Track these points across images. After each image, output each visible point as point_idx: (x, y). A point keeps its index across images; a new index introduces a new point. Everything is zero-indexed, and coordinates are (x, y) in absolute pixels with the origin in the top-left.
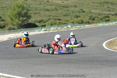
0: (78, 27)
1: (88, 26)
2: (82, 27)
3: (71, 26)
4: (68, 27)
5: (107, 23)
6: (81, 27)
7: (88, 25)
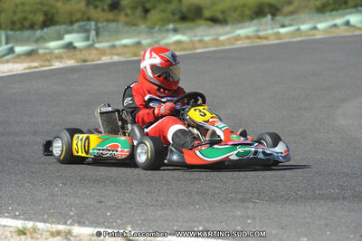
0: (125, 46)
1: (178, 42)
2: (145, 42)
3: (87, 39)
4: (70, 46)
5: (283, 26)
6: (139, 44)
7: (176, 31)
